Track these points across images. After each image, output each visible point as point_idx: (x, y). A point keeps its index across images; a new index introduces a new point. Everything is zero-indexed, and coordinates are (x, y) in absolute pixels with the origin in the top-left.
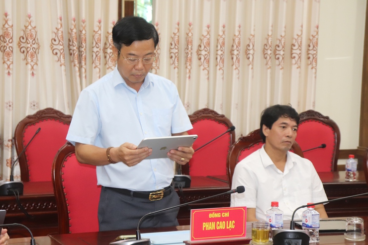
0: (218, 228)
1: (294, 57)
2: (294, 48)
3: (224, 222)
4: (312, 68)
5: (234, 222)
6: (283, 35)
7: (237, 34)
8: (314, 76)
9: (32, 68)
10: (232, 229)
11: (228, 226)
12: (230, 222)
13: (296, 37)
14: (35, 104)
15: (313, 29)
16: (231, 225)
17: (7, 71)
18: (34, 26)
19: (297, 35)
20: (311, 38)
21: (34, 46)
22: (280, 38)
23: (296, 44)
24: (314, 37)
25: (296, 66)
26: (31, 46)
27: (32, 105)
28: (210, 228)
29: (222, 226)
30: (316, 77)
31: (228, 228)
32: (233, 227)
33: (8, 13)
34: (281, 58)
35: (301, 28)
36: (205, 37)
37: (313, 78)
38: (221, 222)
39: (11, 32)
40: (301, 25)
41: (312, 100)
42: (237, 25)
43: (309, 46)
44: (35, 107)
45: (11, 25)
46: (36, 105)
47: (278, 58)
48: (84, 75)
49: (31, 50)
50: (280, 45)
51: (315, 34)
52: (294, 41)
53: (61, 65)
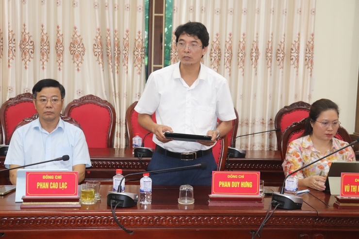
0: (51, 188)
1: (292, 59)
2: (293, 52)
3: (57, 183)
4: (308, 68)
5: (66, 183)
6: (282, 41)
7: (242, 40)
8: (310, 74)
9: (78, 65)
10: (64, 189)
11: (61, 186)
12: (63, 183)
13: (294, 43)
14: (80, 91)
15: (310, 36)
16: (64, 186)
17: (58, 68)
18: (79, 35)
19: (295, 41)
20: (308, 43)
21: (78, 49)
22: (280, 43)
23: (294, 48)
24: (309, 42)
25: (293, 66)
26: (77, 49)
27: (78, 93)
28: (44, 187)
29: (55, 186)
30: (311, 75)
31: (60, 188)
32: (66, 188)
33: (59, 26)
34: (281, 60)
35: (298, 36)
36: (215, 42)
37: (309, 76)
38: (54, 183)
39: (61, 39)
40: (298, 33)
41: (308, 94)
42: (242, 33)
43: (307, 50)
44: (81, 94)
45: (61, 34)
46: (81, 93)
47: (279, 60)
48: (116, 71)
49: (77, 52)
50: (280, 49)
51: (310, 40)
52: (293, 46)
53: (99, 64)
